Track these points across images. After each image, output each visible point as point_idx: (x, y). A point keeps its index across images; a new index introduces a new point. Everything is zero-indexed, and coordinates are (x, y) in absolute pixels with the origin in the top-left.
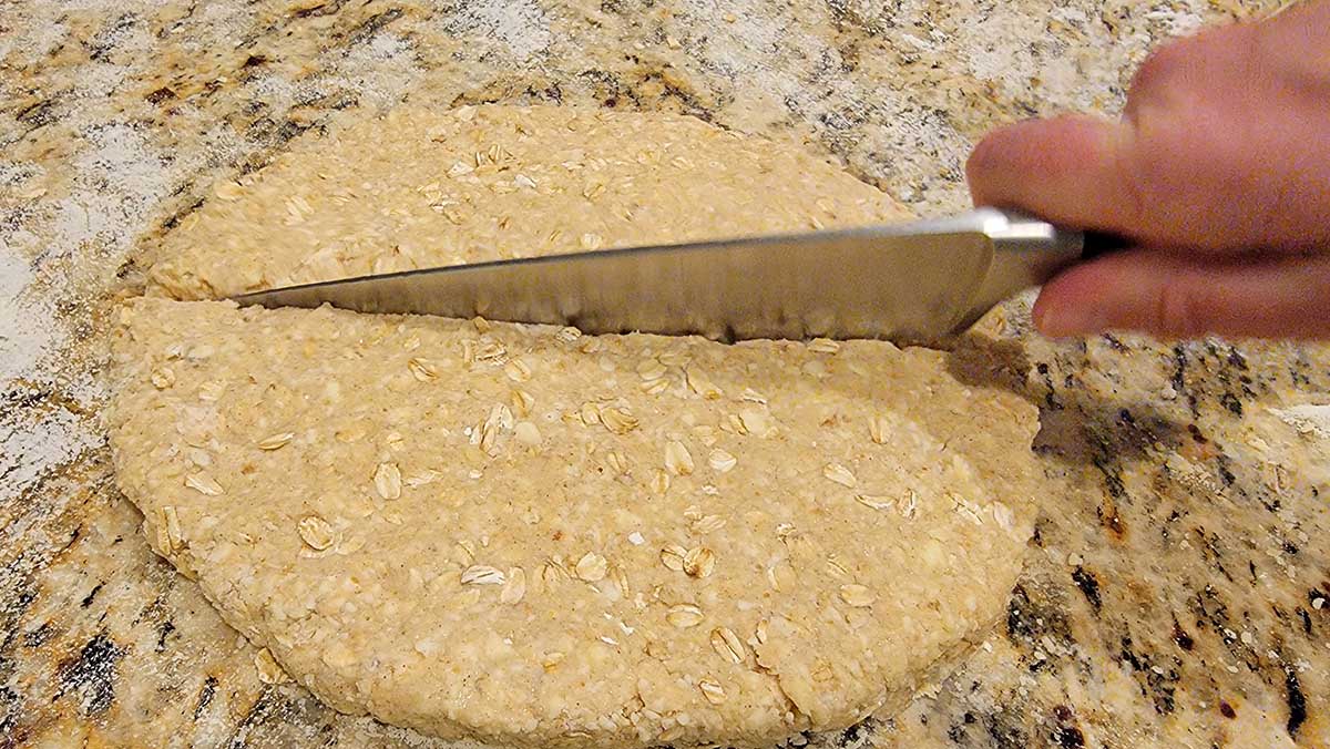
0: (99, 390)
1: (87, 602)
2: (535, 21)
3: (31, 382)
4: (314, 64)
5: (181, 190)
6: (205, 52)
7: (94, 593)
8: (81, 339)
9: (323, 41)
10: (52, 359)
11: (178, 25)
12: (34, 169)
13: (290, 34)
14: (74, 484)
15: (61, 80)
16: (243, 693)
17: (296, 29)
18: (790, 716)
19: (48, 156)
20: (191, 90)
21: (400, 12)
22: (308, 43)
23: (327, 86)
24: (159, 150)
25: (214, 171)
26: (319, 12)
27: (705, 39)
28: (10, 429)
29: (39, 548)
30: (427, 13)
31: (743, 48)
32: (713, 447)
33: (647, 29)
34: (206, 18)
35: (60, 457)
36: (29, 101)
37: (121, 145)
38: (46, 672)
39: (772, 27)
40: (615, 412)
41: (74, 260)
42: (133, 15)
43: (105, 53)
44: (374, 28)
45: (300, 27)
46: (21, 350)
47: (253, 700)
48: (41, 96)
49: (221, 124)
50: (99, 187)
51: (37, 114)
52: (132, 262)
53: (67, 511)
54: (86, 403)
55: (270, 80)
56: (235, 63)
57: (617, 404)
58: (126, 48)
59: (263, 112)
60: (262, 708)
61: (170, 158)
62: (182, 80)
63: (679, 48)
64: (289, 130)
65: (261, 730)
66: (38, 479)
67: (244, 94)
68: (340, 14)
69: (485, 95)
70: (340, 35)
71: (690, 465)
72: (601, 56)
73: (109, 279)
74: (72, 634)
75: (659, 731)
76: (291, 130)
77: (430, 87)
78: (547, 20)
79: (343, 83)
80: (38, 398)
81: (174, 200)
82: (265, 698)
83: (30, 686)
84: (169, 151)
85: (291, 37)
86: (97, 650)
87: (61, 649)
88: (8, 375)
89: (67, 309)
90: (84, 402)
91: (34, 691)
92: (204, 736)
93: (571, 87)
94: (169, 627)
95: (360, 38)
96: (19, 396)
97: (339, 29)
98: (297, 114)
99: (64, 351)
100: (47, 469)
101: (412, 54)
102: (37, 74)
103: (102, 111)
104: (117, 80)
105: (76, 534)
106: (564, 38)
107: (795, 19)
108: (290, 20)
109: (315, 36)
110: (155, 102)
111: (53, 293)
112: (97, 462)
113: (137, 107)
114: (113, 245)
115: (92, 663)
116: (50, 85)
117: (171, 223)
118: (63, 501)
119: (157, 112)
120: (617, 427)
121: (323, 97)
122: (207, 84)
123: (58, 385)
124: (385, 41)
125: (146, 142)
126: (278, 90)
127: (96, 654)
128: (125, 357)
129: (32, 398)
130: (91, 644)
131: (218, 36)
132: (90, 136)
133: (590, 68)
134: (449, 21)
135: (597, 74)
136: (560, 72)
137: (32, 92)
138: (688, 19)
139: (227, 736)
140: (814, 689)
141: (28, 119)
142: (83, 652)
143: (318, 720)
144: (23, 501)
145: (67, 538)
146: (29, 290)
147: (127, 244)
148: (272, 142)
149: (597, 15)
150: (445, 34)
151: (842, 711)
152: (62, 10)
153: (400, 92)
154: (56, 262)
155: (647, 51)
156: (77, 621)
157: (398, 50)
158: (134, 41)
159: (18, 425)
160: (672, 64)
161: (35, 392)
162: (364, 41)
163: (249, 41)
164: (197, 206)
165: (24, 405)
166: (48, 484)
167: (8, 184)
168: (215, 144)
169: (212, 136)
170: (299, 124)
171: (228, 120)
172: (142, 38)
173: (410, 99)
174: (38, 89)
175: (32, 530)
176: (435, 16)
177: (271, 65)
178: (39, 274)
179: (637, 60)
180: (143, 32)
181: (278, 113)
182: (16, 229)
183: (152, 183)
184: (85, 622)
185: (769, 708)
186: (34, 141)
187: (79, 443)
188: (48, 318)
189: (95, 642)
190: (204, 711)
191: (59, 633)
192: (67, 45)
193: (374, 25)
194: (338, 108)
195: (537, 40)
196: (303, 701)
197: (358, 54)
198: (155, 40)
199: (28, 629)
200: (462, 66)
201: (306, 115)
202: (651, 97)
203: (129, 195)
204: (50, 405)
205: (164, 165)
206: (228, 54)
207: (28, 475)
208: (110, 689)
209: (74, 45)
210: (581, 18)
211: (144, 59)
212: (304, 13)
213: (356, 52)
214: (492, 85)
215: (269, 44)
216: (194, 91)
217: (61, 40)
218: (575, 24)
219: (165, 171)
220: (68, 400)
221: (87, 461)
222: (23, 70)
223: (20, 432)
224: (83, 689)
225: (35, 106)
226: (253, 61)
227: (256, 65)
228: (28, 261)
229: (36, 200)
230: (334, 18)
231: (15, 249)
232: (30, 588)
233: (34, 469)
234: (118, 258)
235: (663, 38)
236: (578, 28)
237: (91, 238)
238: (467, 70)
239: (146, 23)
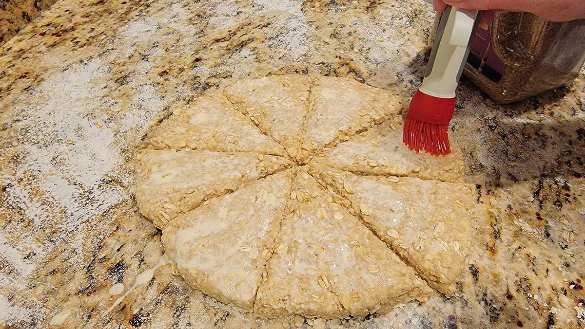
0: (130, 179)
1: (119, 250)
2: (303, 42)
3: (109, 176)
4: (219, 61)
5: (166, 109)
6: (181, 56)
7: (121, 247)
8: (127, 161)
9: (223, 52)
10: (117, 168)
11: (173, 46)
12: (118, 100)
13: (211, 49)
14: (119, 211)
15: (131, 68)
16: (163, 283)
17: (214, 47)
18: (341, 309)
19: (124, 96)
20: (174, 71)
21: (253, 40)
22: (218, 52)
23: (222, 69)
24: (160, 94)
25: (178, 102)
26: (223, 40)
27: (369, 49)
28: (101, 191)
29: (106, 231)
30: (263, 40)
31: (384, 52)
32: (336, 211)
33: (347, 46)
34: (183, 43)
35: (116, 202)
36: (120, 76)
37: (148, 92)
38: (104, 271)
39: (398, 43)
40: (303, 194)
41: (128, 134)
42: (158, 43)
43: (147, 57)
44: (242, 46)
45: (216, 46)
46: (108, 165)
47: (165, 286)
48: (124, 74)
49: (182, 84)
50: (139, 107)
51: (122, 80)
52: (146, 135)
53: (116, 219)
54: (126, 184)
55: (202, 67)
56: (190, 61)
57: (304, 191)
58: (154, 55)
59: (198, 79)
60: (168, 289)
61: (163, 97)
62: (171, 67)
63: (358, 53)
64: (206, 86)
65: (166, 296)
66: (108, 209)
67: (192, 73)
68: (230, 41)
69: (279, 72)
70: (229, 49)
71: (326, 216)
72: (326, 56)
73: (139, 140)
74: (113, 260)
75: (295, 310)
76: (207, 86)
77: (259, 69)
78: (308, 42)
79: (228, 68)
80: (111, 181)
81: (164, 112)
82: (169, 286)
83: (98, 275)
84: (163, 94)
85: (211, 51)
86: (120, 265)
87: (109, 264)
88: (103, 173)
89: (124, 151)
90: (125, 183)
91: (99, 277)
92: (149, 296)
93: (312, 69)
94: (143, 260)
95: (236, 50)
96: (105, 180)
97: (229, 47)
98: (210, 80)
99: (121, 166)
100: (111, 206)
101: (255, 56)
102: (123, 65)
103: (143, 79)
104: (149, 68)
105: (118, 228)
106: (313, 49)
107: (409, 40)
108: (212, 43)
109: (220, 50)
110: (161, 76)
111: (119, 145)
112: (127, 204)
113: (155, 78)
114: (141, 129)
115: (118, 269)
116: (127, 69)
117: (161, 121)
118: (115, 216)
119: (162, 80)
120: (302, 199)
121: (220, 74)
122: (180, 69)
123: (118, 177)
124: (245, 52)
125: (157, 91)
126: (204, 71)
127: (119, 267)
128: (139, 170)
129: (110, 181)
130: (118, 264)
131: (186, 51)
132: (138, 89)
133: (321, 62)
134: (271, 43)
135: (323, 64)
136: (309, 63)
137: (121, 72)
138: (364, 40)
139: (156, 297)
140: (350, 300)
141: (119, 82)
142: (116, 266)
143: (185, 294)
144: (103, 216)
145: (115, 229)
146: (112, 144)
147: (146, 128)
148: (199, 91)
149: (327, 40)
150: (268, 48)
151: (361, 309)
152: (135, 41)
153: (248, 72)
154: (122, 134)
155: (345, 54)
156: (114, 256)
157: (249, 55)
158: (157, 52)
159: (104, 190)
160: (354, 59)
161: (110, 179)
162: (238, 51)
163: (197, 52)
164: (170, 115)
165: (107, 184)
166: (111, 210)
167: (110, 106)
168: (179, 92)
169: (179, 89)
170: (210, 84)
171: (185, 82)
172: (160, 51)
173: (251, 74)
174: (123, 71)
175: (104, 226)
176: (266, 41)
177: (203, 62)
178: (116, 138)
179: (340, 58)
180: (160, 49)
181: (203, 80)
182: (111, 122)
183: (156, 106)
184: (117, 256)
185: (334, 305)
186: (120, 90)
187: (122, 197)
188: (117, 154)
189: (119, 263)
190: (150, 288)
191: (109, 259)
192: (135, 55)
193: (242, 45)
194: (224, 78)
195: (303, 50)
196: (181, 288)
197: (235, 57)
198: (164, 52)
199: (100, 257)
200: (272, 61)
201: (213, 80)
202: (343, 73)
203: (148, 110)
204: (115, 184)
205: (161, 99)
206: (189, 57)
207: (105, 207)
208: (122, 278)
209: (137, 54)
210: (322, 41)
211: (160, 60)
212: (218, 41)
213: (234, 56)
214: (282, 69)
215: (203, 53)
216: (175, 72)
217: (133, 53)
218: (319, 43)
219: (162, 101)
220: (120, 183)
221: (124, 203)
222: (119, 64)
223: (105, 192)
224: (114, 277)
225: (121, 77)
226: (197, 60)
227: (198, 61)
228: (113, 134)
229: (118, 112)
230: (228, 42)
231: (109, 129)
232: (102, 244)
233: (107, 205)
234: (142, 133)
235: (352, 48)
236: (320, 45)
237: (134, 126)
238: (274, 62)
239: (162, 46)
